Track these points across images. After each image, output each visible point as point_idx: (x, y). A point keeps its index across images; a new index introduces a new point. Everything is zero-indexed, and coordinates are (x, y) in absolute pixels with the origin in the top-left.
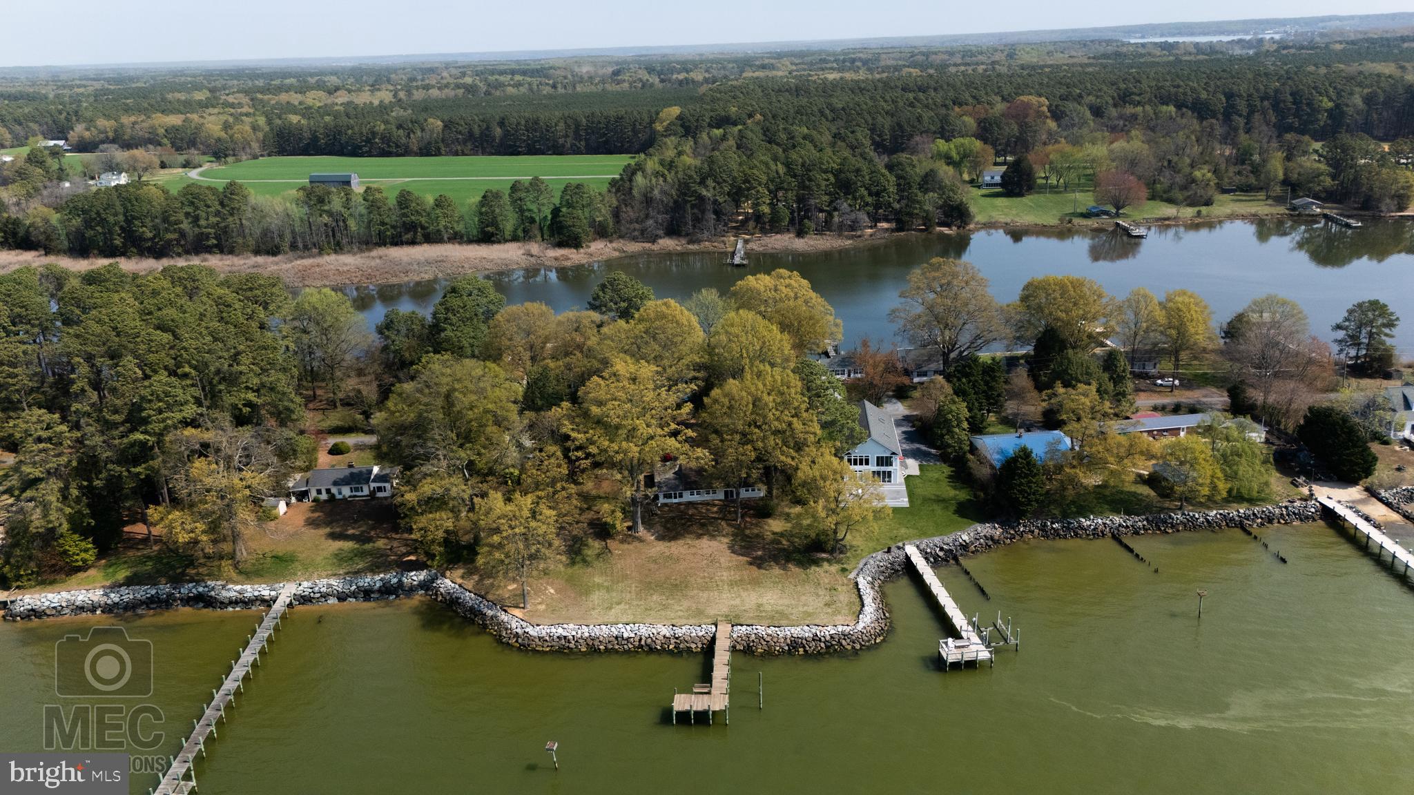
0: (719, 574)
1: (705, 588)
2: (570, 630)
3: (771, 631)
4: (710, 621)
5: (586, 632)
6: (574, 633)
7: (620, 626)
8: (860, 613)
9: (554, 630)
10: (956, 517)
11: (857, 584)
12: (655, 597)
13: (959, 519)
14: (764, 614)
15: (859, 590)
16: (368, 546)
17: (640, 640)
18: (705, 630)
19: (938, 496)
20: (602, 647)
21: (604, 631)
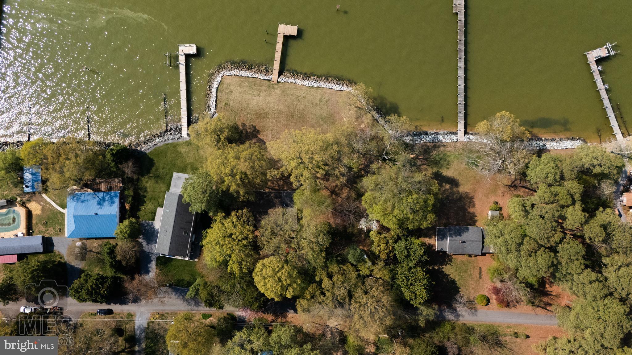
0: (273, 125)
1: (280, 112)
2: (337, 87)
3: (257, 76)
4: (281, 85)
5: (330, 86)
6: (334, 85)
7: (316, 86)
8: (220, 83)
9: (342, 88)
10: (155, 160)
11: (216, 109)
12: (301, 107)
13: (154, 159)
14: (258, 88)
15: (216, 102)
16: (435, 170)
17: (308, 79)
18: (282, 79)
19: (157, 182)
20: (323, 78)
21: (322, 84)
